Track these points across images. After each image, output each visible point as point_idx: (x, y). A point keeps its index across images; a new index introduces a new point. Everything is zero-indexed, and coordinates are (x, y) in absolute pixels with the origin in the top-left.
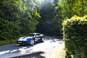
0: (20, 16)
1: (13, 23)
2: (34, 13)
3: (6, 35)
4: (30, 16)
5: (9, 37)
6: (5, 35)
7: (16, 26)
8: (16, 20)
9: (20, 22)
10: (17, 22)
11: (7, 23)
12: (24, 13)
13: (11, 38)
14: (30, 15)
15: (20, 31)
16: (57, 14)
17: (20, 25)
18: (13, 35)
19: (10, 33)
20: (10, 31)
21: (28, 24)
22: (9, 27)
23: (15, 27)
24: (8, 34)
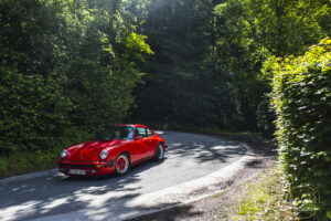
0: (67, 49)
1: (39, 79)
2: (125, 35)
3: (11, 133)
4: (109, 49)
5: (25, 142)
6: (8, 131)
7: (52, 91)
8: (52, 67)
9: (69, 75)
10: (54, 77)
11: (14, 79)
12: (83, 34)
13: (33, 146)
14: (106, 45)
15: (70, 113)
16: (222, 35)
17: (67, 88)
18: (40, 133)
19: (26, 125)
20: (30, 114)
21: (99, 81)
22: (25, 97)
23: (48, 98)
24: (19, 127)
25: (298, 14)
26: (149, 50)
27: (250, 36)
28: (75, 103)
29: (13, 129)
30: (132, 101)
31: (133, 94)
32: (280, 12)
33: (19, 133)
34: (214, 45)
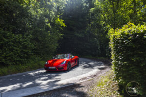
0: (32, 24)
1: (21, 36)
2: (54, 20)
4: (49, 25)
5: (14, 61)
6: (8, 57)
7: (26, 41)
8: (26, 32)
9: (33, 35)
10: (27, 35)
11: (10, 36)
12: (38, 19)
13: (18, 63)
14: (48, 23)
15: (33, 50)
17: (31, 40)
18: (21, 57)
19: (15, 54)
20: (17, 50)
22: (15, 43)
23: (24, 44)
24: (12, 55)
25: (122, 13)
26: (64, 25)
27: (104, 21)
28: (35, 46)
29: (10, 56)
30: (58, 45)
31: (58, 42)
32: (115, 12)
33: (12, 58)
34: (90, 24)
